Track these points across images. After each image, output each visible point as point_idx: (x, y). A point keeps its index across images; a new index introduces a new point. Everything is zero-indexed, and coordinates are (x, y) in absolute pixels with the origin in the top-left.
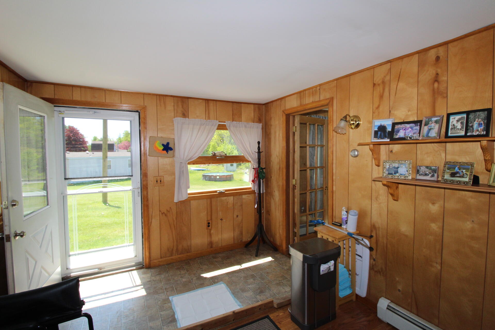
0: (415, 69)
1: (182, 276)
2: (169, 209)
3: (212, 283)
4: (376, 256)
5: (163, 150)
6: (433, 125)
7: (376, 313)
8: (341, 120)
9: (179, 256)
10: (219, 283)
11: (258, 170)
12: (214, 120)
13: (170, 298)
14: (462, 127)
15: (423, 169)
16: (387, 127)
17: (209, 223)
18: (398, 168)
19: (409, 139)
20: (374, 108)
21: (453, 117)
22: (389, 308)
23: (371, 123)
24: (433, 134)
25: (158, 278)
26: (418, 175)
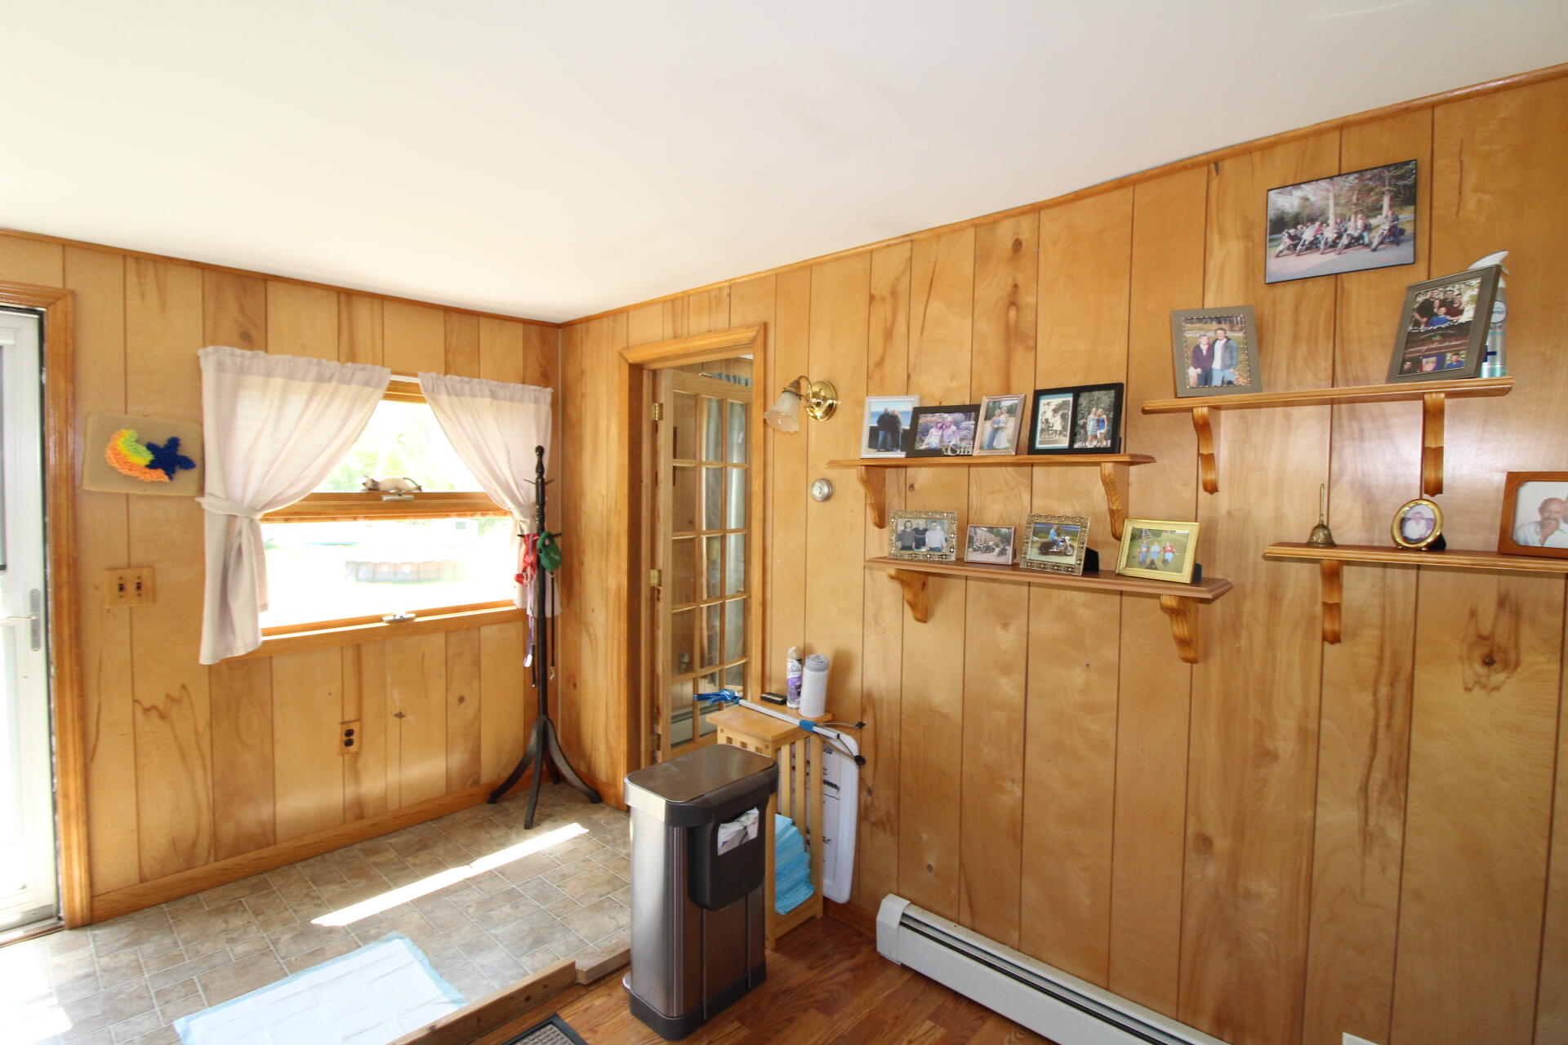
0: (968, 268)
1: (235, 935)
2: (175, 693)
3: (356, 943)
4: (874, 779)
5: (152, 466)
6: (1003, 418)
7: (873, 941)
8: (785, 391)
9: (223, 863)
10: (383, 937)
11: (537, 540)
12: (374, 363)
13: (179, 1025)
14: (1064, 428)
15: (982, 534)
16: (901, 417)
17: (349, 733)
18: (925, 530)
19: (949, 453)
20: (872, 365)
21: (1047, 401)
22: (906, 922)
23: (860, 404)
24: (1004, 441)
25: (126, 957)
26: (971, 549)
